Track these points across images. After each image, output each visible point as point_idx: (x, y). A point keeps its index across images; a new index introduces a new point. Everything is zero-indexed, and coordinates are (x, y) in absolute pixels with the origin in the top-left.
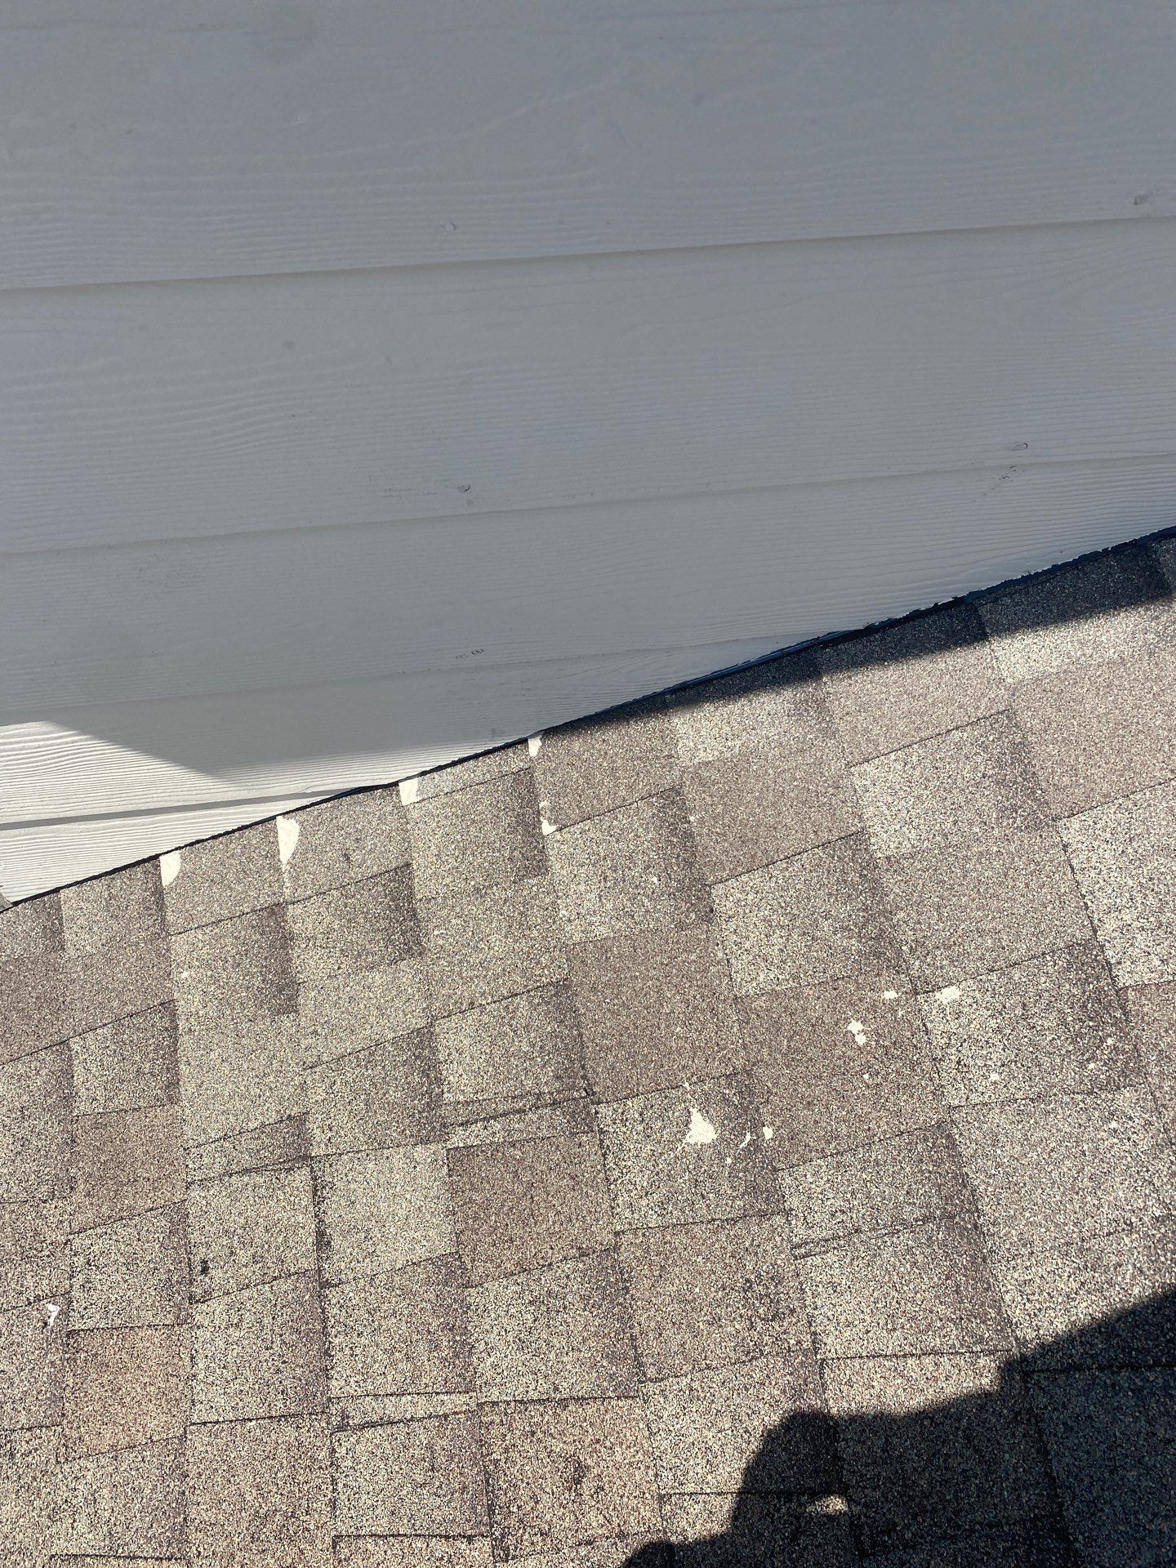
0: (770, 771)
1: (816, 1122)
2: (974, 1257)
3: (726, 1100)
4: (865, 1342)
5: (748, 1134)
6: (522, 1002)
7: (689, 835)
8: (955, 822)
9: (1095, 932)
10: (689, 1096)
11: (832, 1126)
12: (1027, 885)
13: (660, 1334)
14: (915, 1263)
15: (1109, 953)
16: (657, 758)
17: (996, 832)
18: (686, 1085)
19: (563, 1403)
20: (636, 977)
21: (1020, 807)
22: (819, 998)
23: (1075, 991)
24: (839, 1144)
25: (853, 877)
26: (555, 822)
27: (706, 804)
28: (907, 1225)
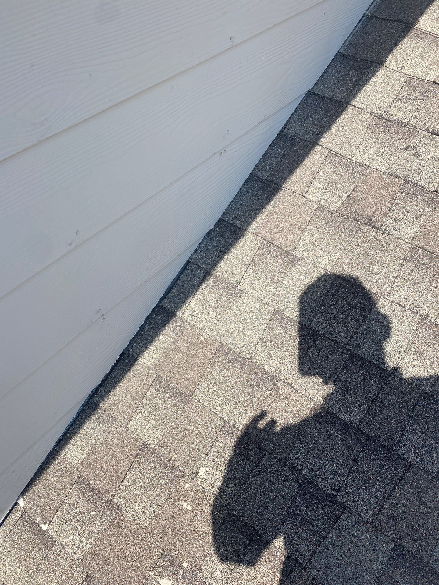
0: (105, 446)
1: (196, 547)
3: (166, 566)
5: (180, 571)
7: (94, 488)
8: (167, 418)
9: (224, 419)
10: (154, 577)
11: (201, 544)
12: (198, 421)
15: (231, 422)
17: (179, 412)
18: (151, 573)
20: (110, 552)
21: (180, 400)
22: (169, 506)
23: (232, 441)
24: (207, 548)
25: (152, 458)
26: (46, 523)
27: (92, 473)
28: (242, 555)
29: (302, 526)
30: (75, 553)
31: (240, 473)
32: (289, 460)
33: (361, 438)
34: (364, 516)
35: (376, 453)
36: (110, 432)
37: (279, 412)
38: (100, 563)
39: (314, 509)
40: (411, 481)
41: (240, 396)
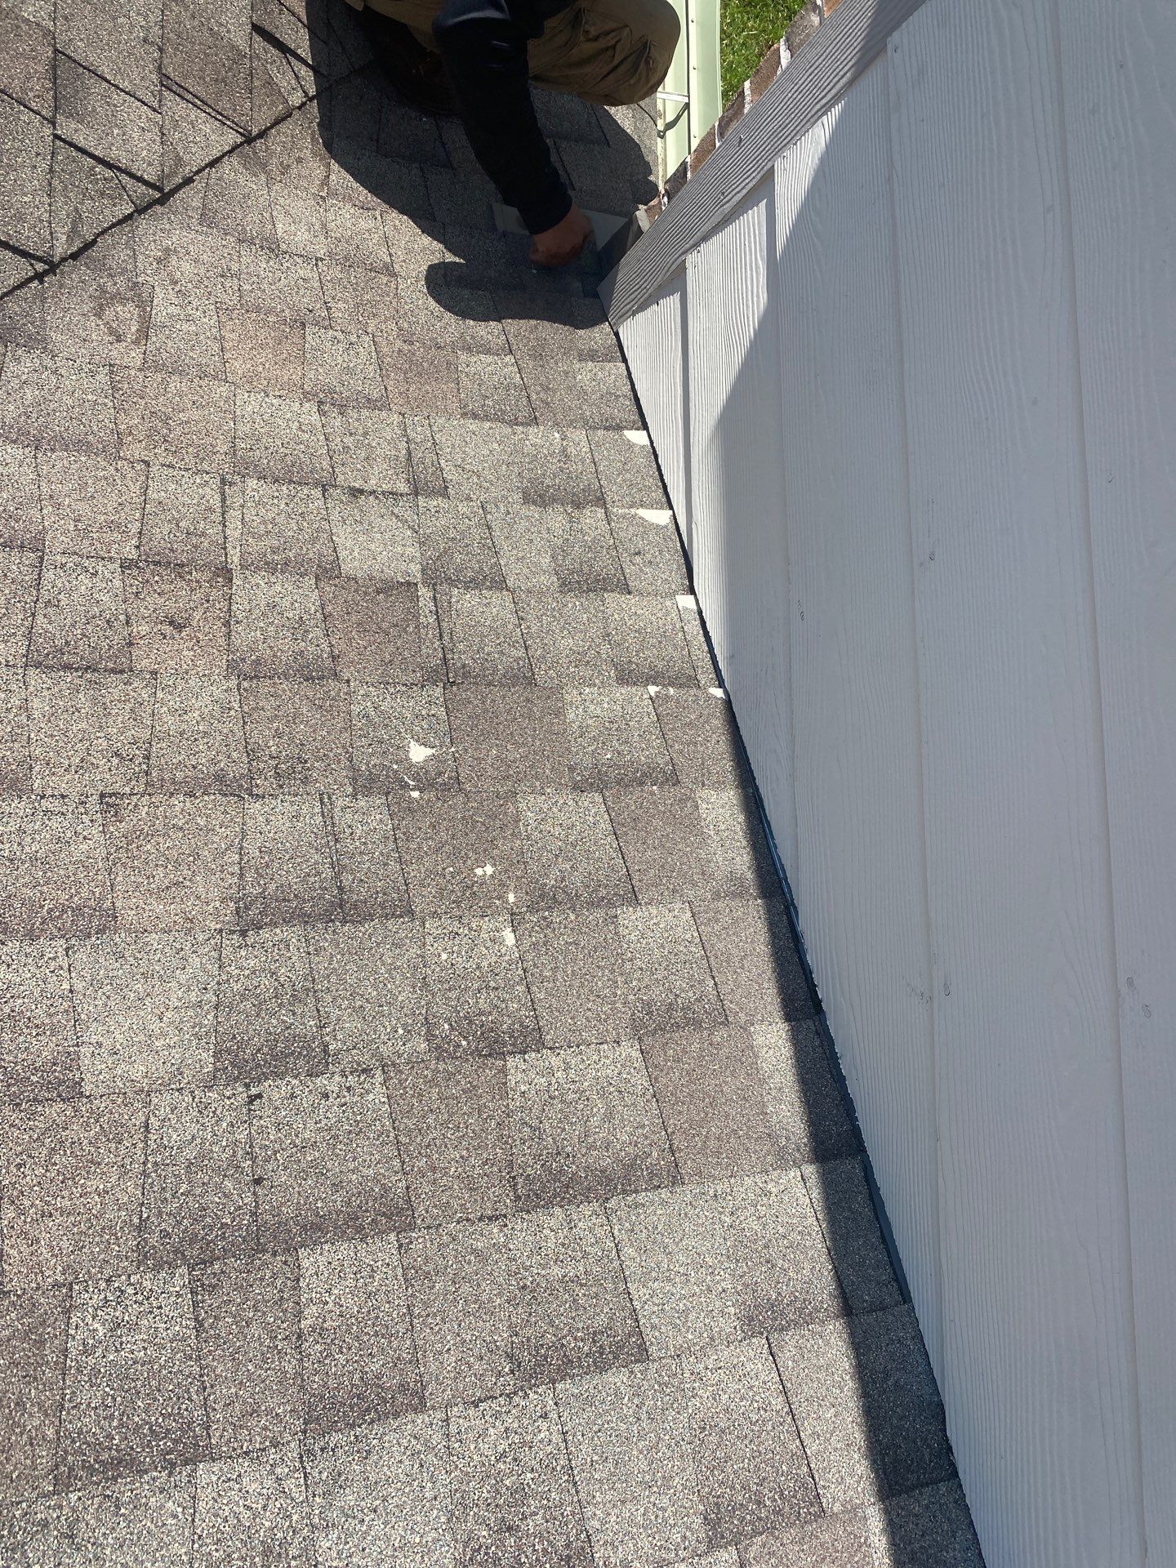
1: (420, 829)
2: (309, 916)
3: (440, 774)
4: (253, 830)
5: (414, 783)
6: (521, 653)
7: (642, 784)
8: (641, 969)
9: (550, 1049)
10: (444, 749)
11: (417, 838)
12: (590, 1010)
13: (272, 696)
14: (309, 875)
15: (533, 1054)
16: (703, 775)
17: (632, 997)
18: (453, 749)
19: (227, 624)
20: (535, 731)
21: (650, 1018)
22: (512, 849)
23: (505, 1026)
24: (403, 840)
25: (603, 892)
26: (657, 696)
27: (665, 800)
28: (338, 875)
29: (271, 991)
30: (580, 694)
31: (446, 986)
32: (379, 1077)
33: (275, 1236)
34: (172, 1094)
35: (224, 1233)
36: (703, 874)
37: (467, 1149)
38: (535, 709)
39: (270, 1034)
40: (119, 1234)
41: (559, 1117)
